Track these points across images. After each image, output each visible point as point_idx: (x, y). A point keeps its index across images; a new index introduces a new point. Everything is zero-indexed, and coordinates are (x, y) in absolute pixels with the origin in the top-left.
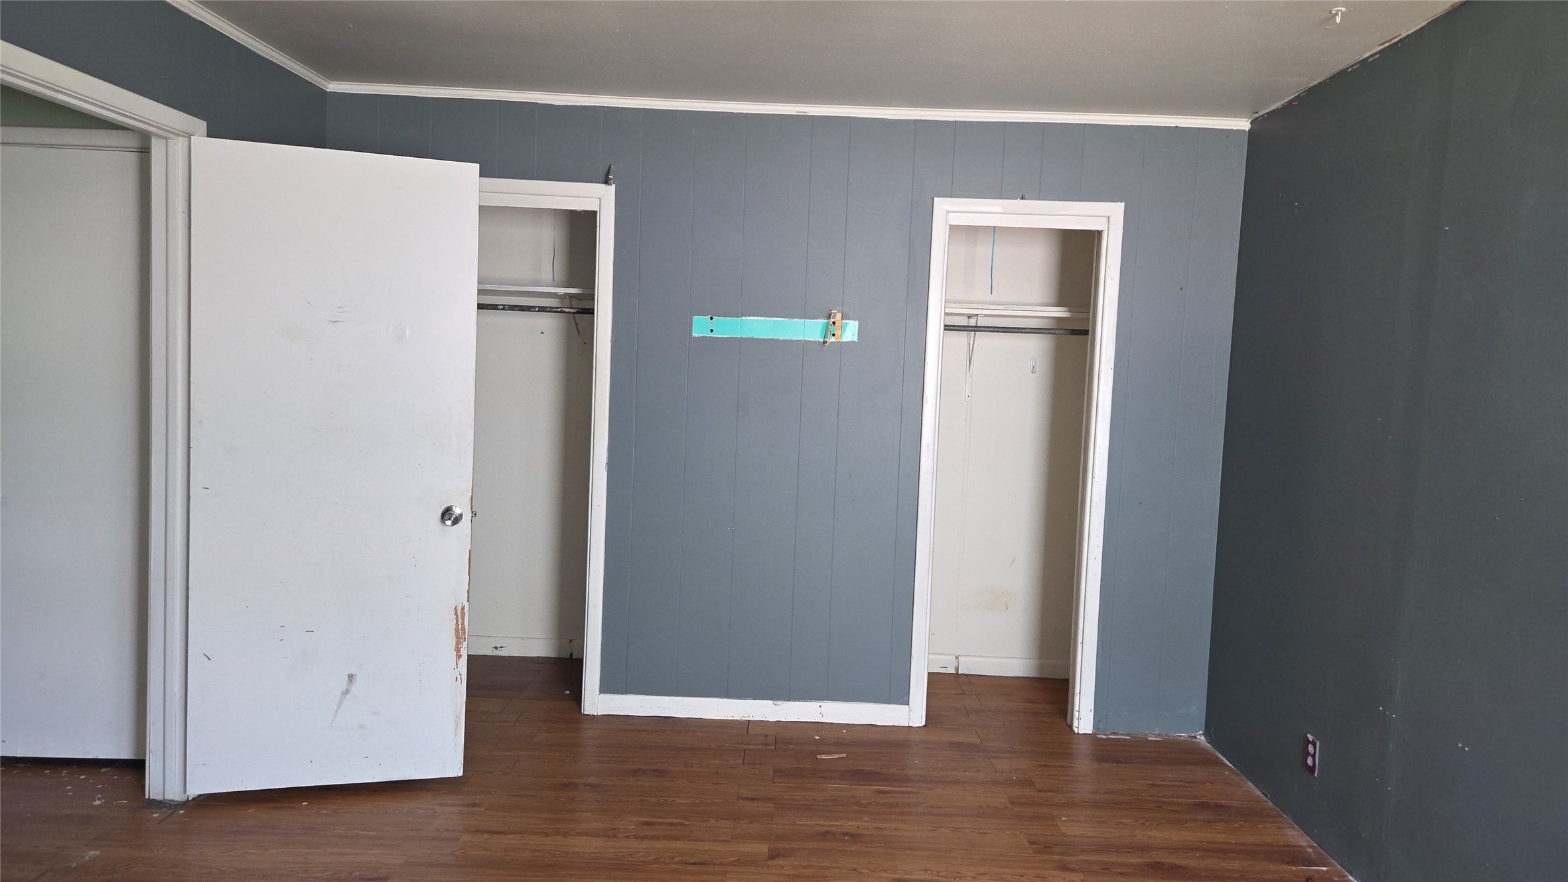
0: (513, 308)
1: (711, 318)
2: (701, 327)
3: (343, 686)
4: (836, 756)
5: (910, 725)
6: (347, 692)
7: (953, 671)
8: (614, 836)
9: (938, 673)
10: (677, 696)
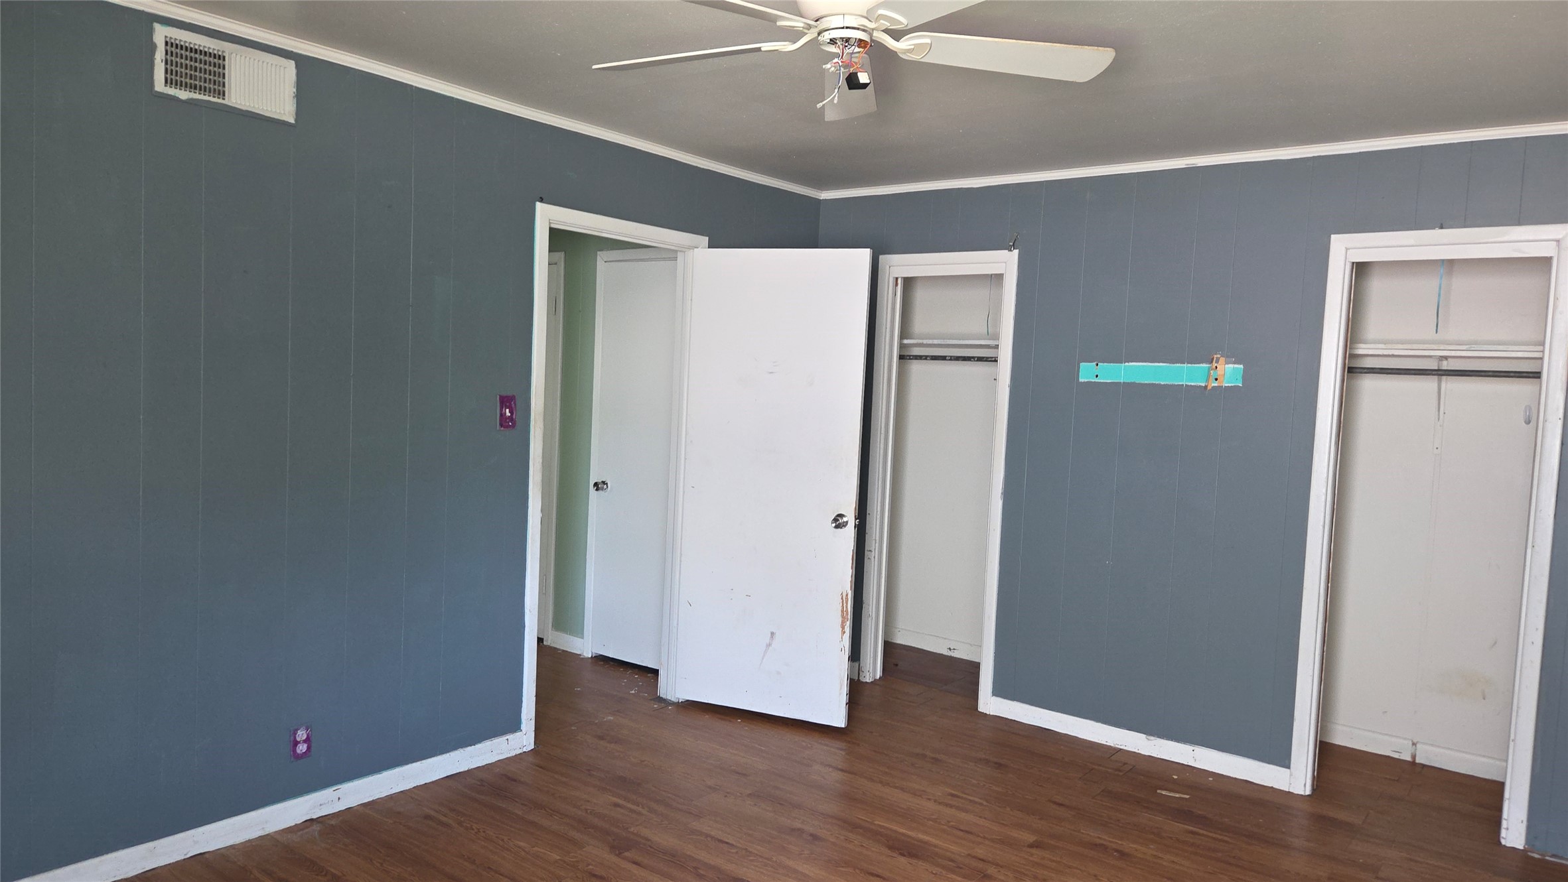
0: (957, 358)
1: (1097, 365)
2: (1088, 372)
3: (767, 640)
4: (1177, 795)
5: (1291, 791)
6: (769, 645)
7: (1409, 759)
8: (920, 796)
9: (1389, 757)
10: (1057, 712)
